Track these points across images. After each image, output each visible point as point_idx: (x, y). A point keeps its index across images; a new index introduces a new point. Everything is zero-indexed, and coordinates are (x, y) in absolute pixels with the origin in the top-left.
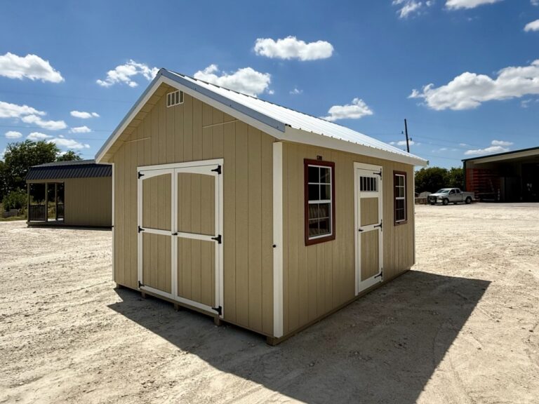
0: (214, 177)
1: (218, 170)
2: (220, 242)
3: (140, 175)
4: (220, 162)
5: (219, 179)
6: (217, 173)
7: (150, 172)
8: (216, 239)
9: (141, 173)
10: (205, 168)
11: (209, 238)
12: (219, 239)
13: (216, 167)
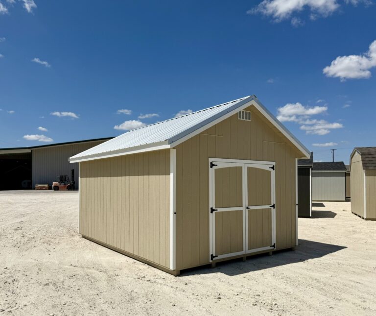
0: (270, 172)
1: (273, 168)
2: (274, 208)
3: (212, 165)
4: (274, 163)
5: (273, 173)
6: (272, 169)
7: (222, 163)
8: (272, 206)
9: (214, 163)
10: (265, 165)
11: (268, 207)
12: (273, 206)
13: (272, 166)
